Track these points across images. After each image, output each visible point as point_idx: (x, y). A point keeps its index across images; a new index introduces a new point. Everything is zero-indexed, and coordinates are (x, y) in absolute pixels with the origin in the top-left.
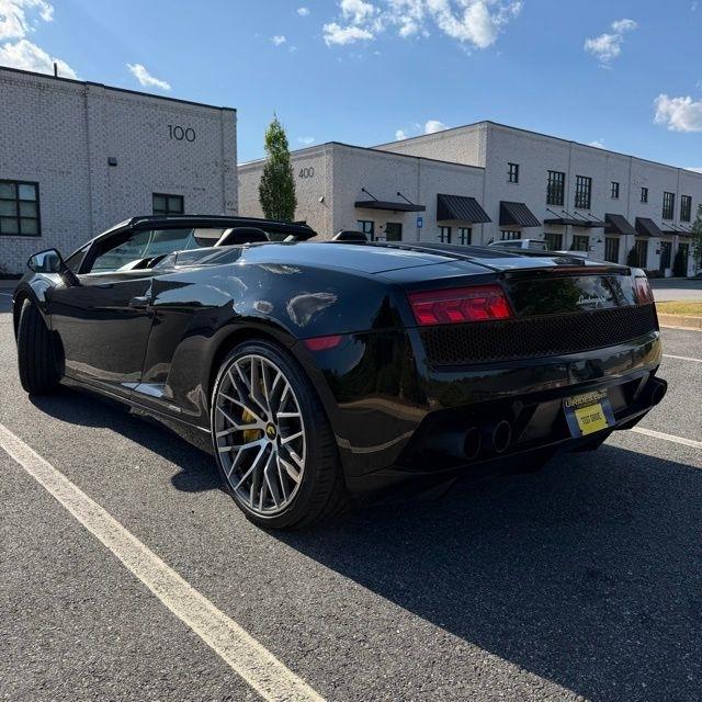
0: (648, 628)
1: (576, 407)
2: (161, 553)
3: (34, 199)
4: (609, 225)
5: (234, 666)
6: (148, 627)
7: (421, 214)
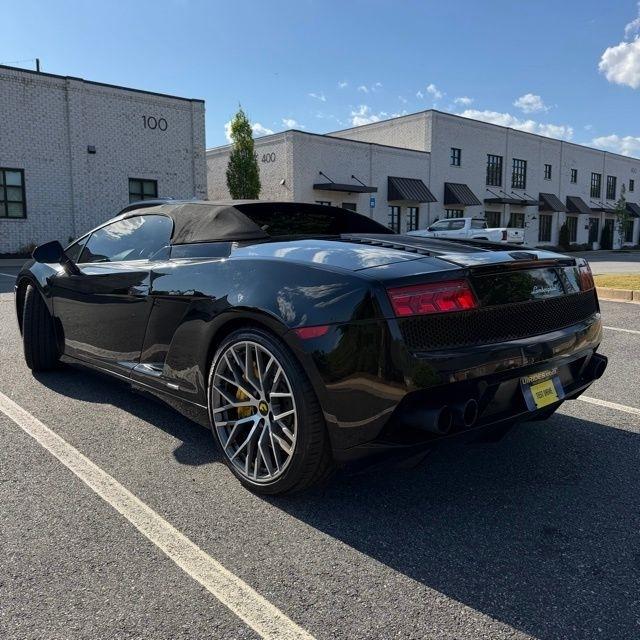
0: (600, 579)
1: (531, 384)
2: (170, 519)
3: (19, 184)
4: (542, 203)
5: (246, 620)
6: (167, 587)
7: (374, 195)
